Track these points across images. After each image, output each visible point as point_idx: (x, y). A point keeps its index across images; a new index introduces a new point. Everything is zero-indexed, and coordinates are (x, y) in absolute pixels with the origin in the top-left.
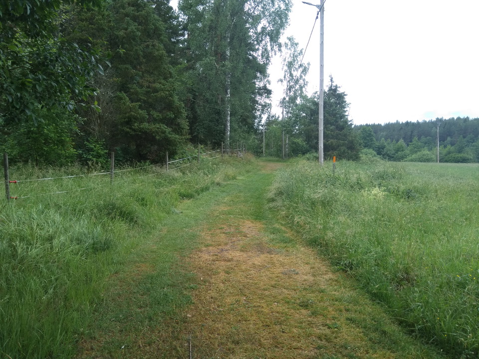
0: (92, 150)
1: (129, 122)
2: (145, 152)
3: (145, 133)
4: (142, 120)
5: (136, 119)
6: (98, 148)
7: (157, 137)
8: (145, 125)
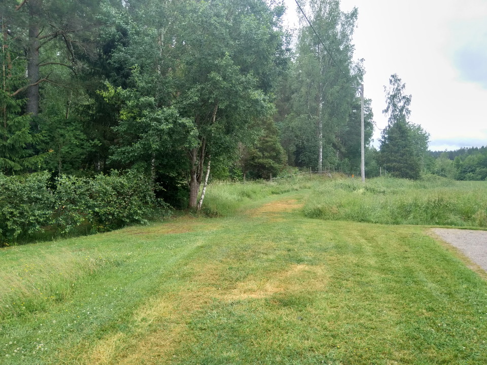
0: (236, 173)
1: (253, 159)
2: (261, 174)
3: (261, 164)
4: (260, 157)
5: (256, 157)
6: (239, 172)
7: (267, 166)
8: (261, 160)
